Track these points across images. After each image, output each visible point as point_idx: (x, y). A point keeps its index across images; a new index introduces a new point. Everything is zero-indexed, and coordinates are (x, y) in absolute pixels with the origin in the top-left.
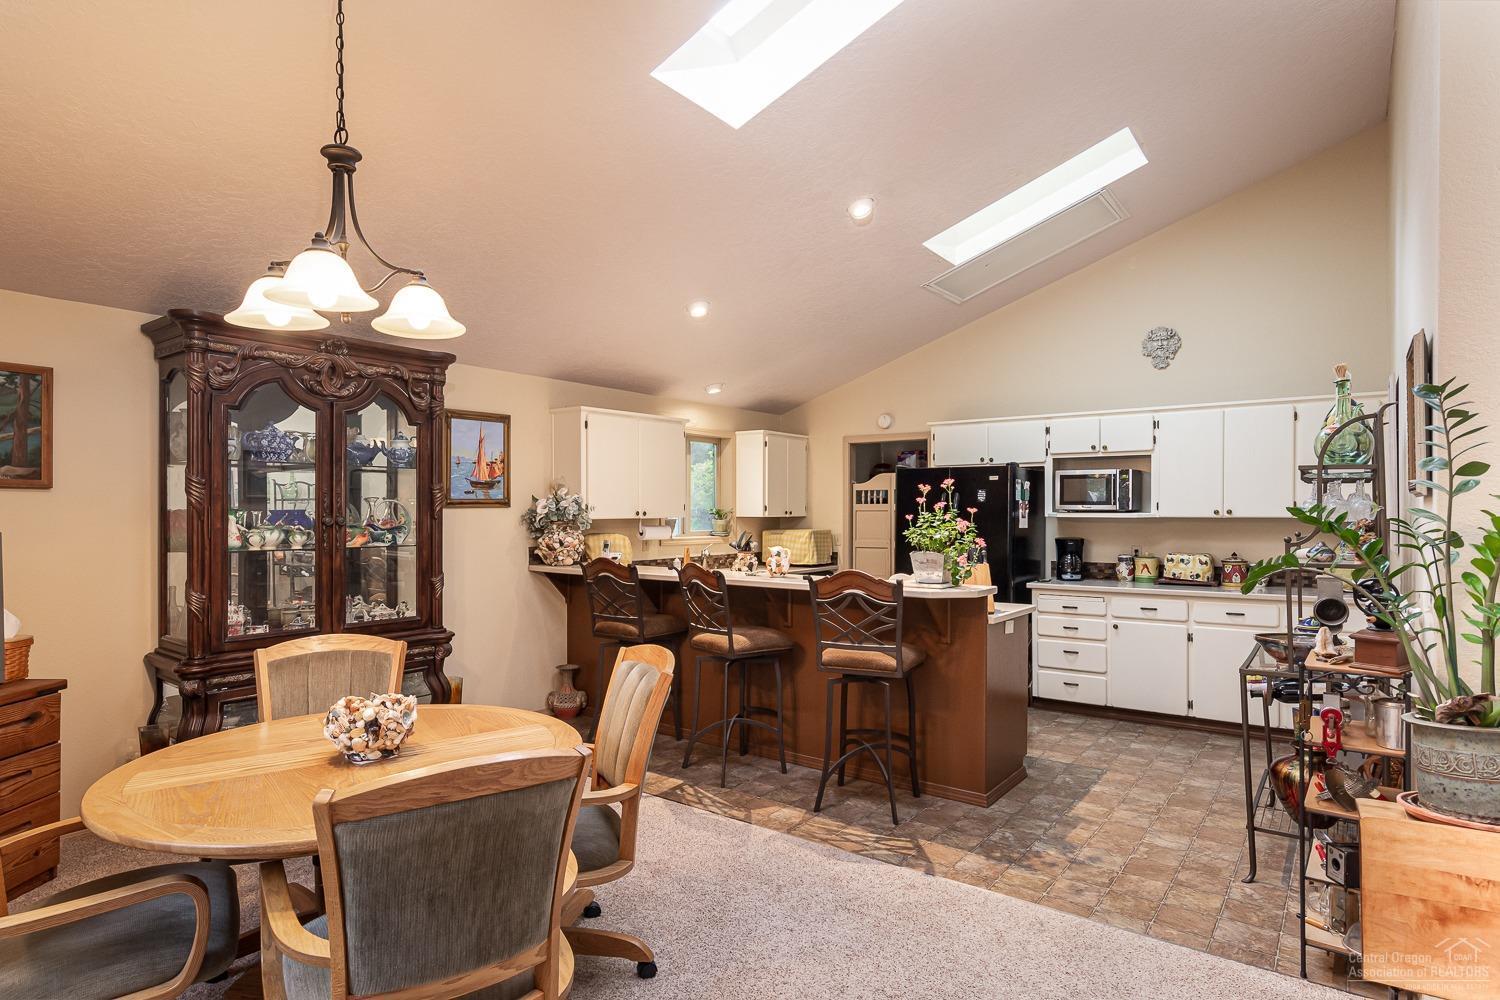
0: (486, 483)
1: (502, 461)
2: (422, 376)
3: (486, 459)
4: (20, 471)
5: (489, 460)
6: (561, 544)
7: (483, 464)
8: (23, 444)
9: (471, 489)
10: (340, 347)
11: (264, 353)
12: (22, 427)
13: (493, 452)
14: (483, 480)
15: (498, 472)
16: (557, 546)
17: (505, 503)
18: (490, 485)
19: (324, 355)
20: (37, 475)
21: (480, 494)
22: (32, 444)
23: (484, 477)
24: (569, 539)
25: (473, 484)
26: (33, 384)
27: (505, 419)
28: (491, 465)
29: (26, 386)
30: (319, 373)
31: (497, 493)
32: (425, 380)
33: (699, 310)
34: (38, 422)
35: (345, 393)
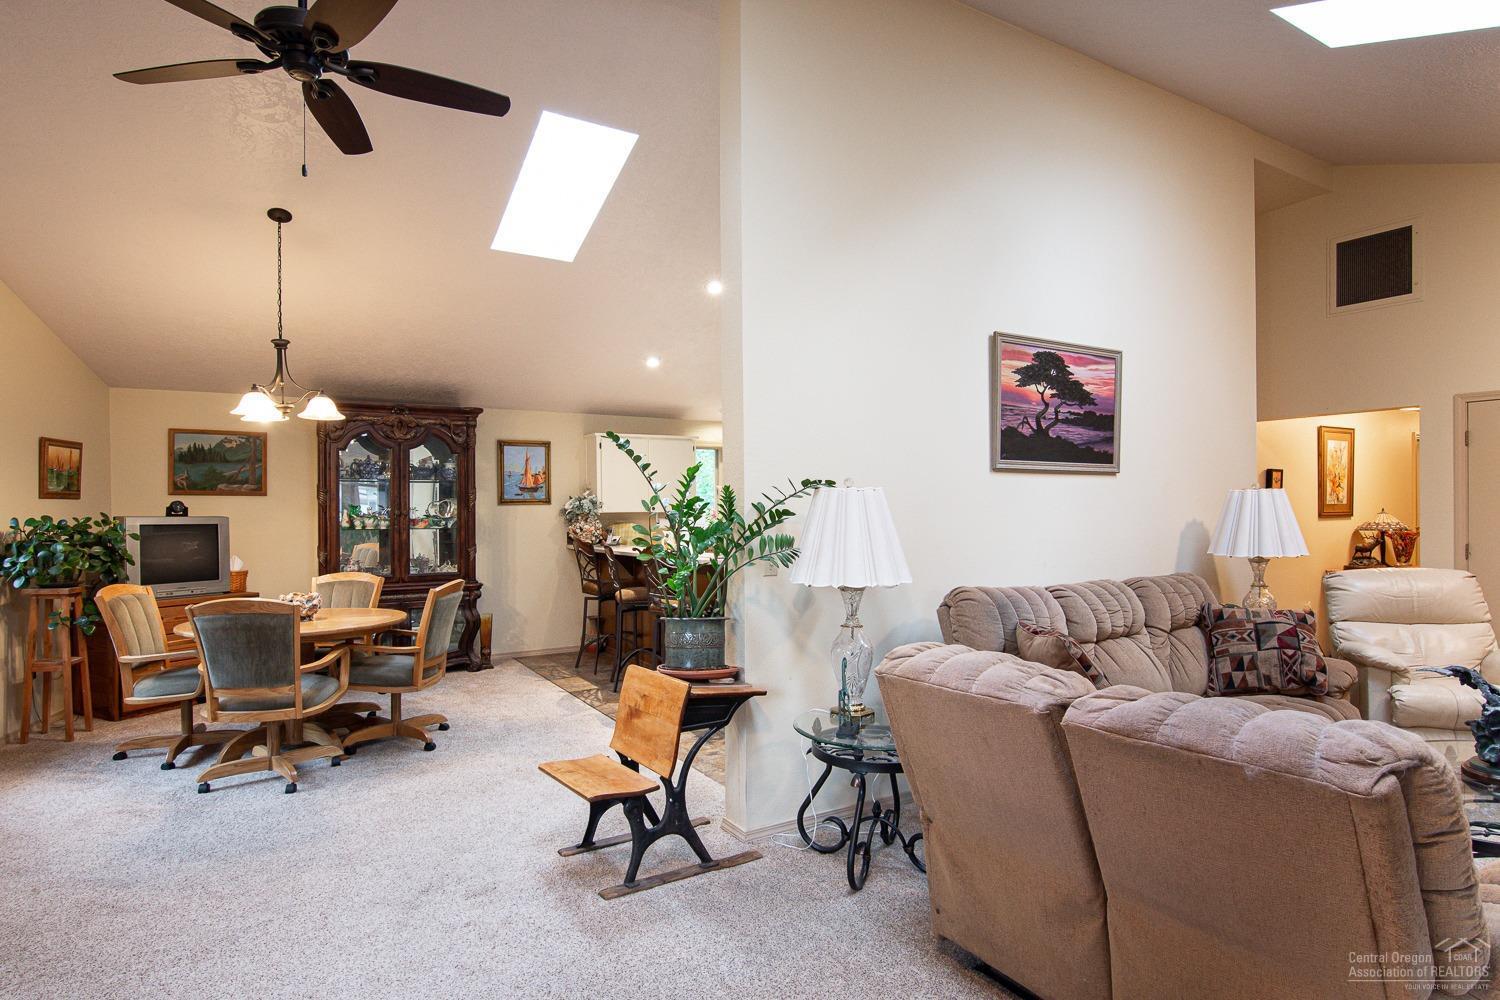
0: (532, 488)
1: (544, 473)
2: (460, 423)
3: (532, 471)
4: (253, 487)
5: (533, 472)
6: (581, 529)
7: (529, 476)
8: (254, 472)
9: (520, 492)
10: (403, 410)
11: (359, 418)
12: (253, 464)
13: (537, 466)
14: (528, 486)
15: (541, 481)
16: (578, 531)
17: (548, 501)
18: (535, 490)
19: (394, 416)
20: (260, 489)
21: (527, 496)
22: (258, 472)
23: (530, 484)
24: (587, 527)
25: (521, 489)
26: (258, 441)
27: (547, 445)
28: (535, 476)
29: (255, 442)
30: (392, 426)
31: (541, 495)
32: (462, 425)
33: (653, 363)
34: (261, 461)
35: (409, 437)
